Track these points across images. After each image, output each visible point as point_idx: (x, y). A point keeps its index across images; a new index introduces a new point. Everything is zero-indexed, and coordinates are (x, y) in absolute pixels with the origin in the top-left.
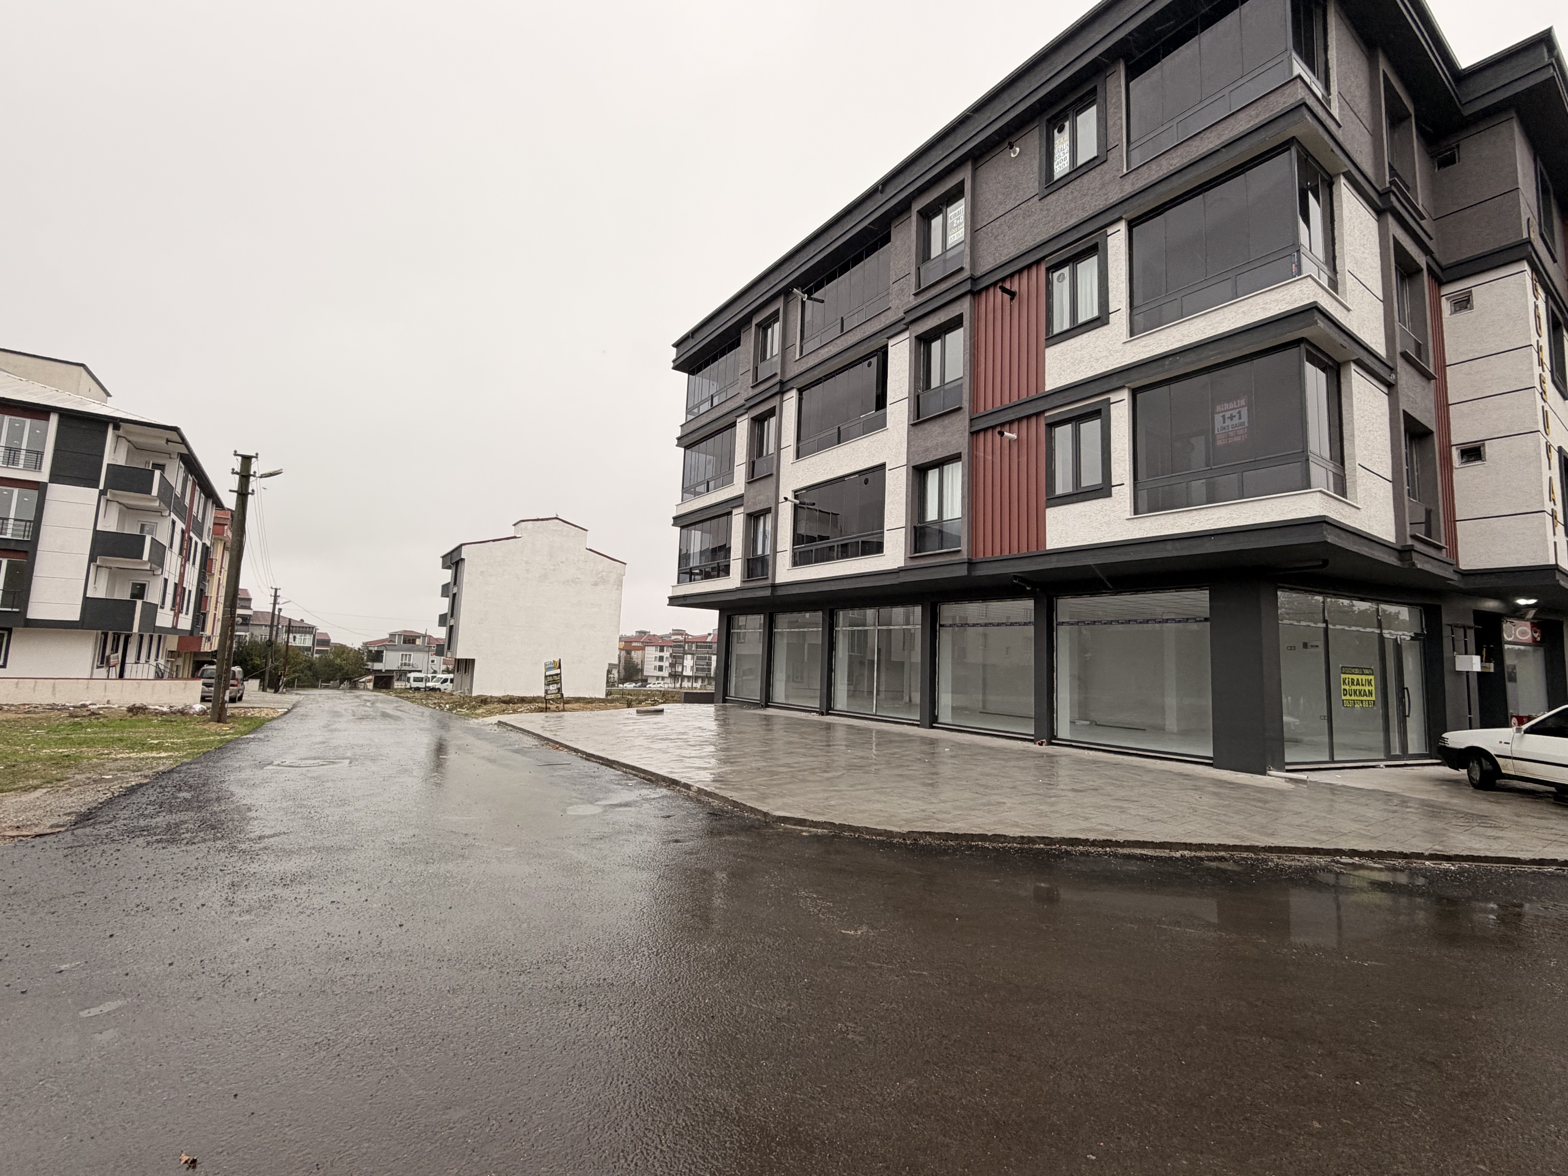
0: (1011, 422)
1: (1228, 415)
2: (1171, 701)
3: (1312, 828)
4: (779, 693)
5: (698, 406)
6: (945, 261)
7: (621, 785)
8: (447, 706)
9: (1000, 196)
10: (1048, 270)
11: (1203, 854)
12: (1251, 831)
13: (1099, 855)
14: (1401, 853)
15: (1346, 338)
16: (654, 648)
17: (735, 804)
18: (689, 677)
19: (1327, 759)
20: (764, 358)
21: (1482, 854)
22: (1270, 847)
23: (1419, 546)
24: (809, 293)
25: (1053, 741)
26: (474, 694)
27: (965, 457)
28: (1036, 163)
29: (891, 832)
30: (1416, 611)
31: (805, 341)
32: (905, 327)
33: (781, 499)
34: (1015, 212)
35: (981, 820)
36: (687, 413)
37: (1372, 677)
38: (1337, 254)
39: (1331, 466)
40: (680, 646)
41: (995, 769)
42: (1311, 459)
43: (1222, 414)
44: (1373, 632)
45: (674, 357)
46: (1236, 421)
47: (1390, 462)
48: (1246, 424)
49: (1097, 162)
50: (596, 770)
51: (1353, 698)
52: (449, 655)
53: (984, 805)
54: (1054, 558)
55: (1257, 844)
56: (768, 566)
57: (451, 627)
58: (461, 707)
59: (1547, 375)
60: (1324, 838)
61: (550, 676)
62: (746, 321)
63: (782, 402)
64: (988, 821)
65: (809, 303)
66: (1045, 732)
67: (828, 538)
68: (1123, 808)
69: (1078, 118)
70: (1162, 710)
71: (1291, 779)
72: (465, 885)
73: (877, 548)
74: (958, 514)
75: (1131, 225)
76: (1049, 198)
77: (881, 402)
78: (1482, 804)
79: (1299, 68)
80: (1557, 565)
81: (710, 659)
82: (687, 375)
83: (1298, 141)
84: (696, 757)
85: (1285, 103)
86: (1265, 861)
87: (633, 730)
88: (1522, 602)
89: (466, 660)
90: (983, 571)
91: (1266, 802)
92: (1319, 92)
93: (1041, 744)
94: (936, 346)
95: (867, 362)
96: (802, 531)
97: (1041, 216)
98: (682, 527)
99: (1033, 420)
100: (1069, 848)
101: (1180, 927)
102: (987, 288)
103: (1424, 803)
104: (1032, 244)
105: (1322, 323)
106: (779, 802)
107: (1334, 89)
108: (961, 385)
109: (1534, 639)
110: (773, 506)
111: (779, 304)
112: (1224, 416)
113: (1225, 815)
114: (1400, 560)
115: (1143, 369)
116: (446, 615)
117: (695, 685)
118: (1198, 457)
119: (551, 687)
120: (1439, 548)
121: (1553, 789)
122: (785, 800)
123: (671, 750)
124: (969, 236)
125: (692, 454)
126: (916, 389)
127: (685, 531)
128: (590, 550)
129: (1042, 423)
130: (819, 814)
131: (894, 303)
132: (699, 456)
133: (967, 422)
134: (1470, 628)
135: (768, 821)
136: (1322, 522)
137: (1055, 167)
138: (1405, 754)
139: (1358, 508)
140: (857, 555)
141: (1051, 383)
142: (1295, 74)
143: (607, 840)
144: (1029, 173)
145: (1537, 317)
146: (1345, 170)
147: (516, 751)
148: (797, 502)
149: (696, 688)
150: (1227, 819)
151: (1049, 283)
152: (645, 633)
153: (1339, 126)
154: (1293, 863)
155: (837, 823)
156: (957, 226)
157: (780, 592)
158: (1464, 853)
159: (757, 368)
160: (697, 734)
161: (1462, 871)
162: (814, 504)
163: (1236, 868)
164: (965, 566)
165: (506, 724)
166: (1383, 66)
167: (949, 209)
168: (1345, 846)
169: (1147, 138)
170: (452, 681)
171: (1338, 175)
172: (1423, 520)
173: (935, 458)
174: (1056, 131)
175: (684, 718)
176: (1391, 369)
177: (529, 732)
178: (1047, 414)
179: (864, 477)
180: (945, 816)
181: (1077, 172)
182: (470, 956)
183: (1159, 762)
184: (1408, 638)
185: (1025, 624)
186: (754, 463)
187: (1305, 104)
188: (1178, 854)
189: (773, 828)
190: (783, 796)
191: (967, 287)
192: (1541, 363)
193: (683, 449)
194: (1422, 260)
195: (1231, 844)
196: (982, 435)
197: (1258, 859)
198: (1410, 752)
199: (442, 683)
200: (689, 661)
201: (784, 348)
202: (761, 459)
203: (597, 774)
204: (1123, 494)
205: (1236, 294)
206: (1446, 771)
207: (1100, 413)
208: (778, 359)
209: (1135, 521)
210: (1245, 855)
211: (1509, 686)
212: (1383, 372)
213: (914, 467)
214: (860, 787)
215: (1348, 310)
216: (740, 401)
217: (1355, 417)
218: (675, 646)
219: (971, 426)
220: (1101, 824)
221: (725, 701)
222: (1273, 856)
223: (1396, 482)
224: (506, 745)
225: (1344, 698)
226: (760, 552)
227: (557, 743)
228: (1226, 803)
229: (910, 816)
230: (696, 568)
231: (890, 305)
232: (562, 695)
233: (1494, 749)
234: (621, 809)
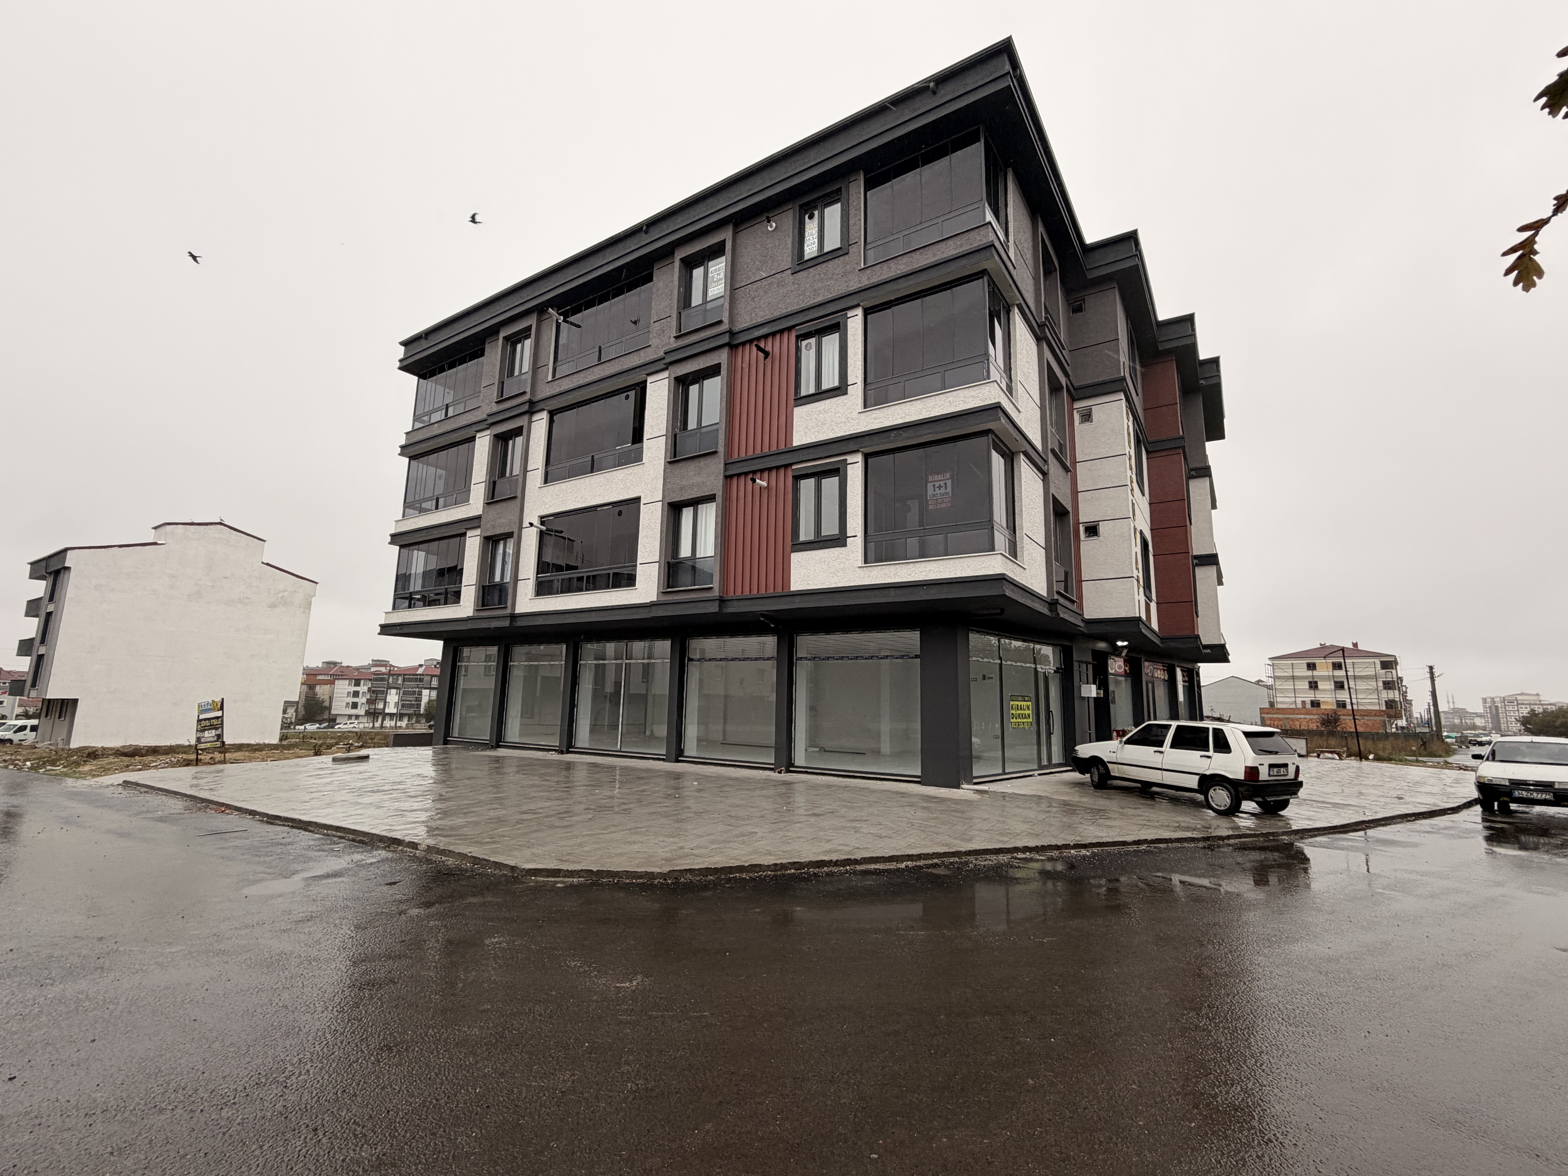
0: (762, 471)
1: (937, 484)
2: (885, 727)
3: (997, 831)
4: (513, 731)
5: (429, 414)
6: (706, 310)
7: (323, 851)
8: (28, 763)
9: (757, 263)
10: (798, 337)
11: (921, 863)
12: (955, 838)
13: (842, 874)
14: (1056, 846)
15: (1018, 433)
16: (347, 682)
17: (475, 860)
18: (391, 715)
19: (1000, 771)
20: (511, 373)
21: (1105, 840)
22: (970, 851)
23: (1062, 601)
24: (566, 315)
25: (791, 769)
26: (74, 745)
27: (719, 499)
28: (789, 241)
29: (652, 873)
30: (1057, 650)
31: (559, 363)
32: (664, 366)
33: (526, 524)
34: (770, 280)
35: (736, 851)
36: (414, 421)
37: (1029, 703)
38: (1012, 366)
39: (1007, 533)
40: (383, 680)
41: (743, 799)
42: (995, 527)
43: (933, 484)
44: (1031, 667)
45: (402, 356)
46: (943, 490)
47: (1043, 533)
48: (950, 493)
49: (841, 253)
50: (285, 835)
51: (1018, 720)
52: (33, 694)
53: (737, 836)
54: (798, 599)
55: (961, 849)
56: (507, 595)
57: (40, 657)
58: (53, 763)
59: (1134, 477)
60: (1006, 839)
61: (205, 720)
62: (492, 332)
63: (530, 422)
64: (743, 852)
65: (564, 326)
66: (785, 761)
67: (576, 568)
68: (857, 827)
69: (826, 210)
70: (877, 736)
71: (978, 791)
72: (111, 1007)
73: (629, 580)
74: (710, 552)
75: (867, 312)
76: (799, 274)
77: (638, 436)
78: (1100, 801)
79: (989, 217)
80: (1140, 617)
81: (420, 693)
82: (416, 378)
83: (989, 275)
84: (420, 810)
85: (980, 240)
86: (967, 863)
87: (330, 783)
88: (1120, 643)
89: (63, 700)
90: (732, 608)
91: (963, 812)
92: (1002, 238)
93: (780, 772)
94: (694, 390)
95: (625, 394)
96: (548, 558)
97: (793, 288)
98: (401, 547)
99: (782, 471)
100: (816, 870)
101: (914, 931)
102: (744, 344)
103: (1065, 804)
104: (784, 311)
105: (1003, 420)
106: (528, 853)
107: (1011, 238)
108: (718, 430)
109: (1125, 671)
110: (516, 531)
111: (532, 321)
112: (934, 486)
113: (935, 826)
114: (1050, 611)
115: (875, 438)
116: (32, 640)
117: (399, 724)
118: (913, 517)
119: (206, 734)
120: (1073, 602)
121: (1139, 785)
122: (535, 850)
123: (386, 804)
124: (728, 292)
125: (421, 467)
126: (673, 429)
127: (405, 551)
128: (268, 564)
129: (790, 475)
130: (574, 862)
131: (654, 342)
132: (427, 470)
133: (722, 466)
134: (1090, 663)
135: (516, 875)
136: (1001, 579)
137: (806, 248)
138: (1050, 765)
139: (1025, 569)
140: (608, 588)
141: (798, 440)
142: (987, 220)
143: (318, 920)
144: (783, 249)
145: (1129, 434)
146: (1018, 302)
147: (161, 819)
148: (544, 528)
149: (400, 727)
150: (936, 830)
151: (798, 349)
152: (335, 664)
153: (1015, 268)
154: (986, 863)
155: (595, 870)
156: (717, 281)
157: (520, 623)
158: (1094, 841)
159: (503, 383)
160: (416, 783)
161: (1094, 855)
162: (562, 532)
163: (947, 872)
164: (717, 603)
165: (137, 784)
166: (1041, 229)
167: (710, 264)
168: (1020, 844)
169: (880, 242)
170: (34, 728)
171: (1013, 305)
172: (1063, 579)
173: (690, 497)
174: (807, 216)
175: (398, 765)
176: (1045, 461)
177: (176, 793)
178: (794, 467)
179: (618, 509)
180: (702, 851)
181: (824, 257)
182: (137, 1099)
183: (879, 782)
184: (1053, 672)
185: (768, 659)
186: (494, 483)
187: (993, 245)
188: (903, 866)
189: (523, 883)
190: (530, 846)
191: (726, 339)
192: (1131, 469)
193: (407, 459)
194: (1063, 380)
195: (942, 851)
196: (735, 480)
197: (961, 863)
198: (1053, 762)
199: (15, 732)
200: (393, 697)
201: (536, 367)
202: (504, 480)
203: (288, 840)
204: (856, 544)
205: (944, 386)
206: (1076, 776)
207: (838, 471)
208: (529, 377)
209: (865, 569)
210: (952, 860)
211: (1112, 706)
212: (1040, 462)
213: (669, 504)
214: (614, 829)
215: (1019, 411)
216: (480, 415)
217: (1023, 496)
218: (376, 680)
219: (726, 470)
220: (840, 845)
221: (446, 742)
222: (971, 858)
223: (1047, 549)
224: (142, 812)
225: (1012, 720)
226: (497, 578)
227: (223, 805)
228: (935, 816)
229: (668, 855)
230: (417, 593)
231: (650, 343)
232: (223, 742)
233: (1107, 757)
234: (330, 881)
